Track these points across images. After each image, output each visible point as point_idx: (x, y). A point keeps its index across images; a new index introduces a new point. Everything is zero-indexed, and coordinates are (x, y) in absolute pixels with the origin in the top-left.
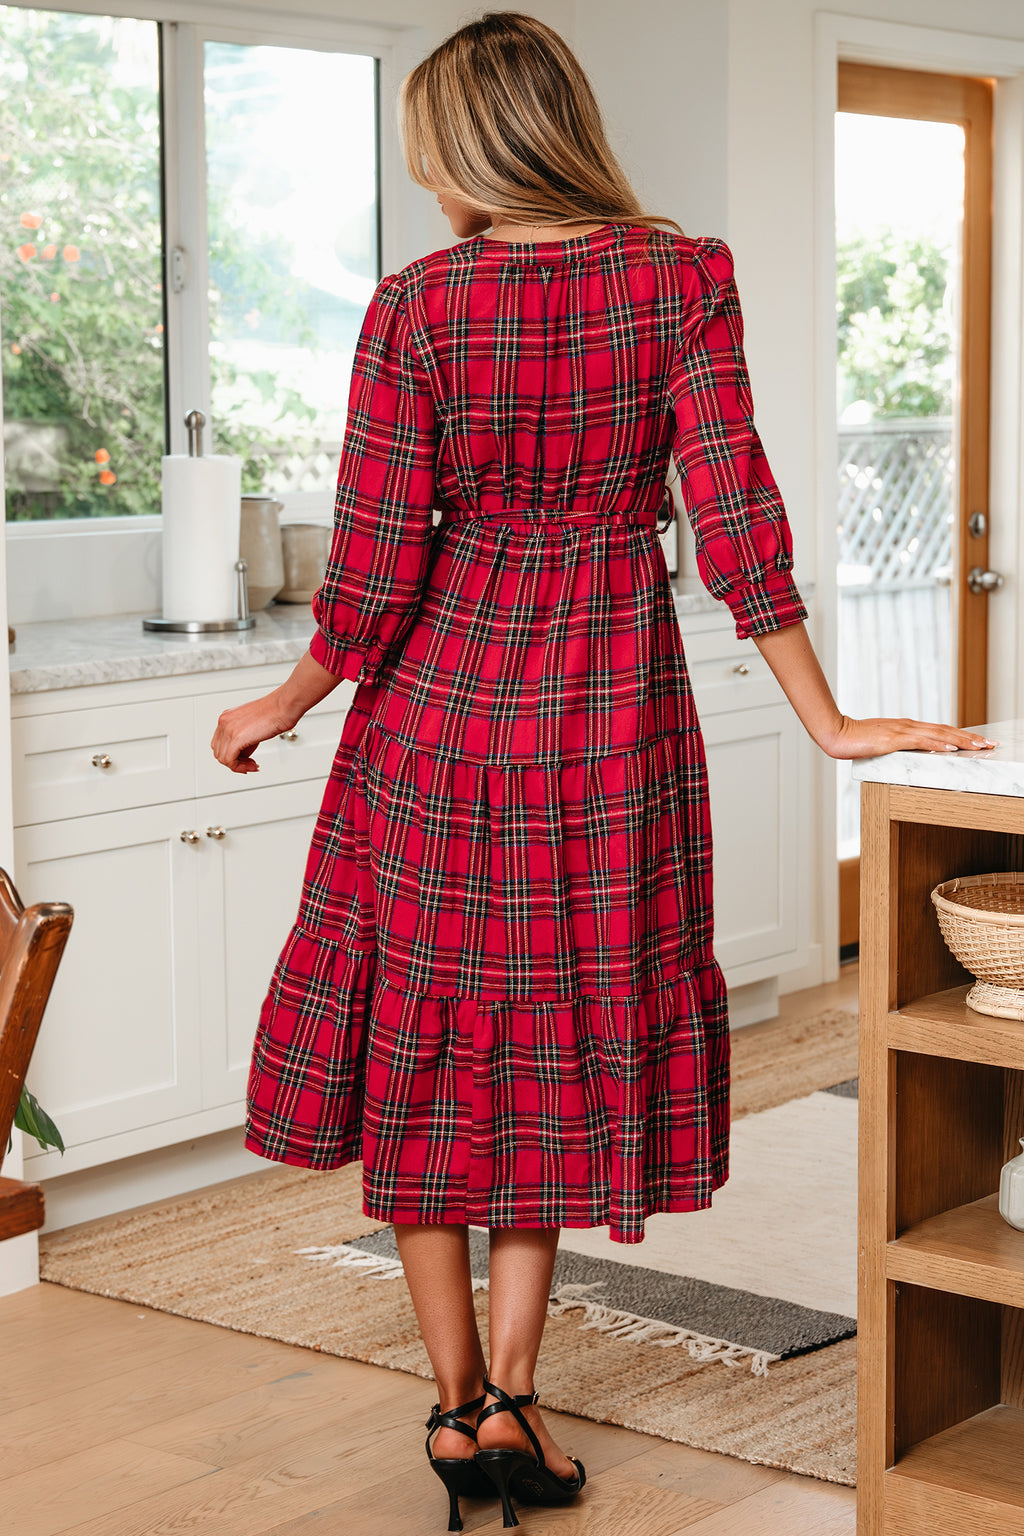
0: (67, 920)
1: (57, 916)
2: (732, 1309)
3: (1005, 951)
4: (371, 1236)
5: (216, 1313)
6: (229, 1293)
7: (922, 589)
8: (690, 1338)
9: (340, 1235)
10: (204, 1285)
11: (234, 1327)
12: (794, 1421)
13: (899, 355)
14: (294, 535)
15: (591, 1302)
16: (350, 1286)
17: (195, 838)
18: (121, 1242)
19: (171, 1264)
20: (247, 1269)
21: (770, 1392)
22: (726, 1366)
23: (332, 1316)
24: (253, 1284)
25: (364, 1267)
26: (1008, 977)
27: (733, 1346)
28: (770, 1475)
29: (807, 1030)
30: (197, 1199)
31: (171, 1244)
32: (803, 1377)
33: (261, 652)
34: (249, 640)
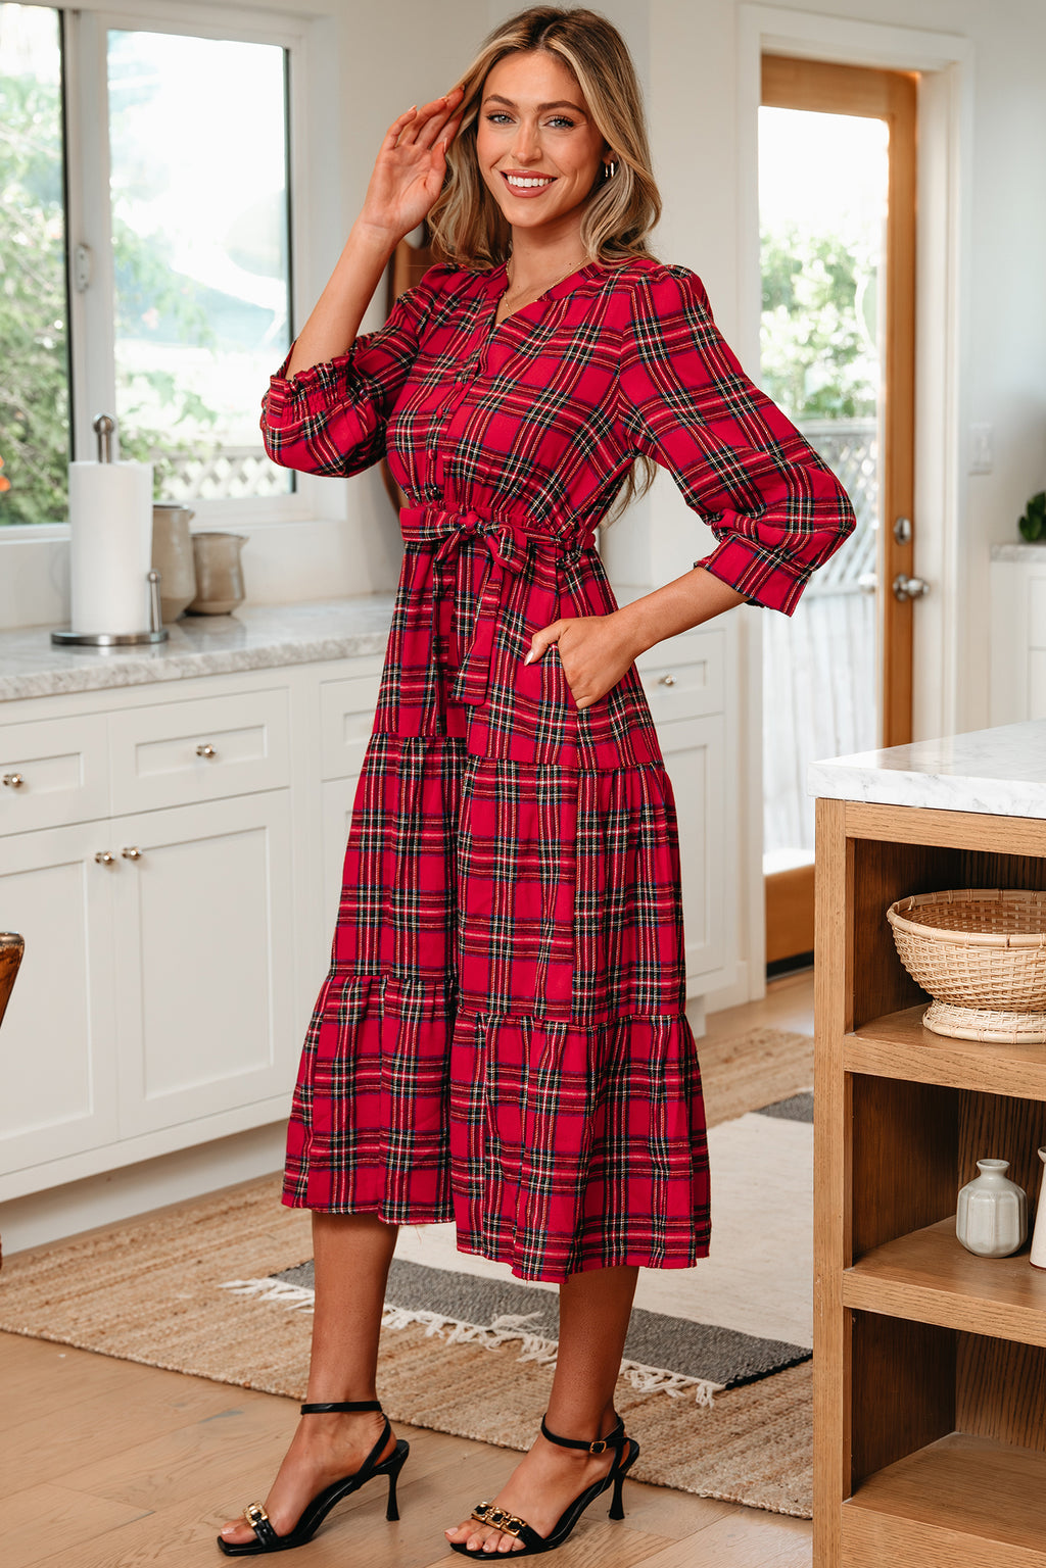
0: (17, 951)
1: (7, 946)
2: (674, 1338)
3: (964, 971)
4: (297, 1268)
5: (141, 1351)
6: (154, 1330)
7: (836, 595)
8: (631, 1368)
9: (266, 1268)
10: (127, 1322)
11: (160, 1365)
12: (743, 1452)
13: (806, 355)
14: (205, 544)
15: (529, 1333)
16: (278, 1320)
17: (110, 860)
18: (37, 1278)
19: (92, 1300)
20: (170, 1305)
21: (716, 1423)
22: (671, 1397)
23: (261, 1352)
24: (178, 1320)
25: (291, 1300)
26: (966, 997)
27: (677, 1376)
28: (722, 1506)
29: (736, 1049)
30: (114, 1232)
31: (89, 1280)
32: (750, 1406)
33: (177, 665)
34: (163, 653)
